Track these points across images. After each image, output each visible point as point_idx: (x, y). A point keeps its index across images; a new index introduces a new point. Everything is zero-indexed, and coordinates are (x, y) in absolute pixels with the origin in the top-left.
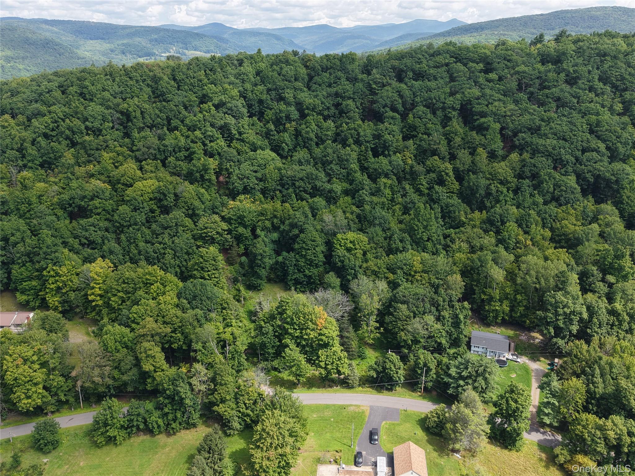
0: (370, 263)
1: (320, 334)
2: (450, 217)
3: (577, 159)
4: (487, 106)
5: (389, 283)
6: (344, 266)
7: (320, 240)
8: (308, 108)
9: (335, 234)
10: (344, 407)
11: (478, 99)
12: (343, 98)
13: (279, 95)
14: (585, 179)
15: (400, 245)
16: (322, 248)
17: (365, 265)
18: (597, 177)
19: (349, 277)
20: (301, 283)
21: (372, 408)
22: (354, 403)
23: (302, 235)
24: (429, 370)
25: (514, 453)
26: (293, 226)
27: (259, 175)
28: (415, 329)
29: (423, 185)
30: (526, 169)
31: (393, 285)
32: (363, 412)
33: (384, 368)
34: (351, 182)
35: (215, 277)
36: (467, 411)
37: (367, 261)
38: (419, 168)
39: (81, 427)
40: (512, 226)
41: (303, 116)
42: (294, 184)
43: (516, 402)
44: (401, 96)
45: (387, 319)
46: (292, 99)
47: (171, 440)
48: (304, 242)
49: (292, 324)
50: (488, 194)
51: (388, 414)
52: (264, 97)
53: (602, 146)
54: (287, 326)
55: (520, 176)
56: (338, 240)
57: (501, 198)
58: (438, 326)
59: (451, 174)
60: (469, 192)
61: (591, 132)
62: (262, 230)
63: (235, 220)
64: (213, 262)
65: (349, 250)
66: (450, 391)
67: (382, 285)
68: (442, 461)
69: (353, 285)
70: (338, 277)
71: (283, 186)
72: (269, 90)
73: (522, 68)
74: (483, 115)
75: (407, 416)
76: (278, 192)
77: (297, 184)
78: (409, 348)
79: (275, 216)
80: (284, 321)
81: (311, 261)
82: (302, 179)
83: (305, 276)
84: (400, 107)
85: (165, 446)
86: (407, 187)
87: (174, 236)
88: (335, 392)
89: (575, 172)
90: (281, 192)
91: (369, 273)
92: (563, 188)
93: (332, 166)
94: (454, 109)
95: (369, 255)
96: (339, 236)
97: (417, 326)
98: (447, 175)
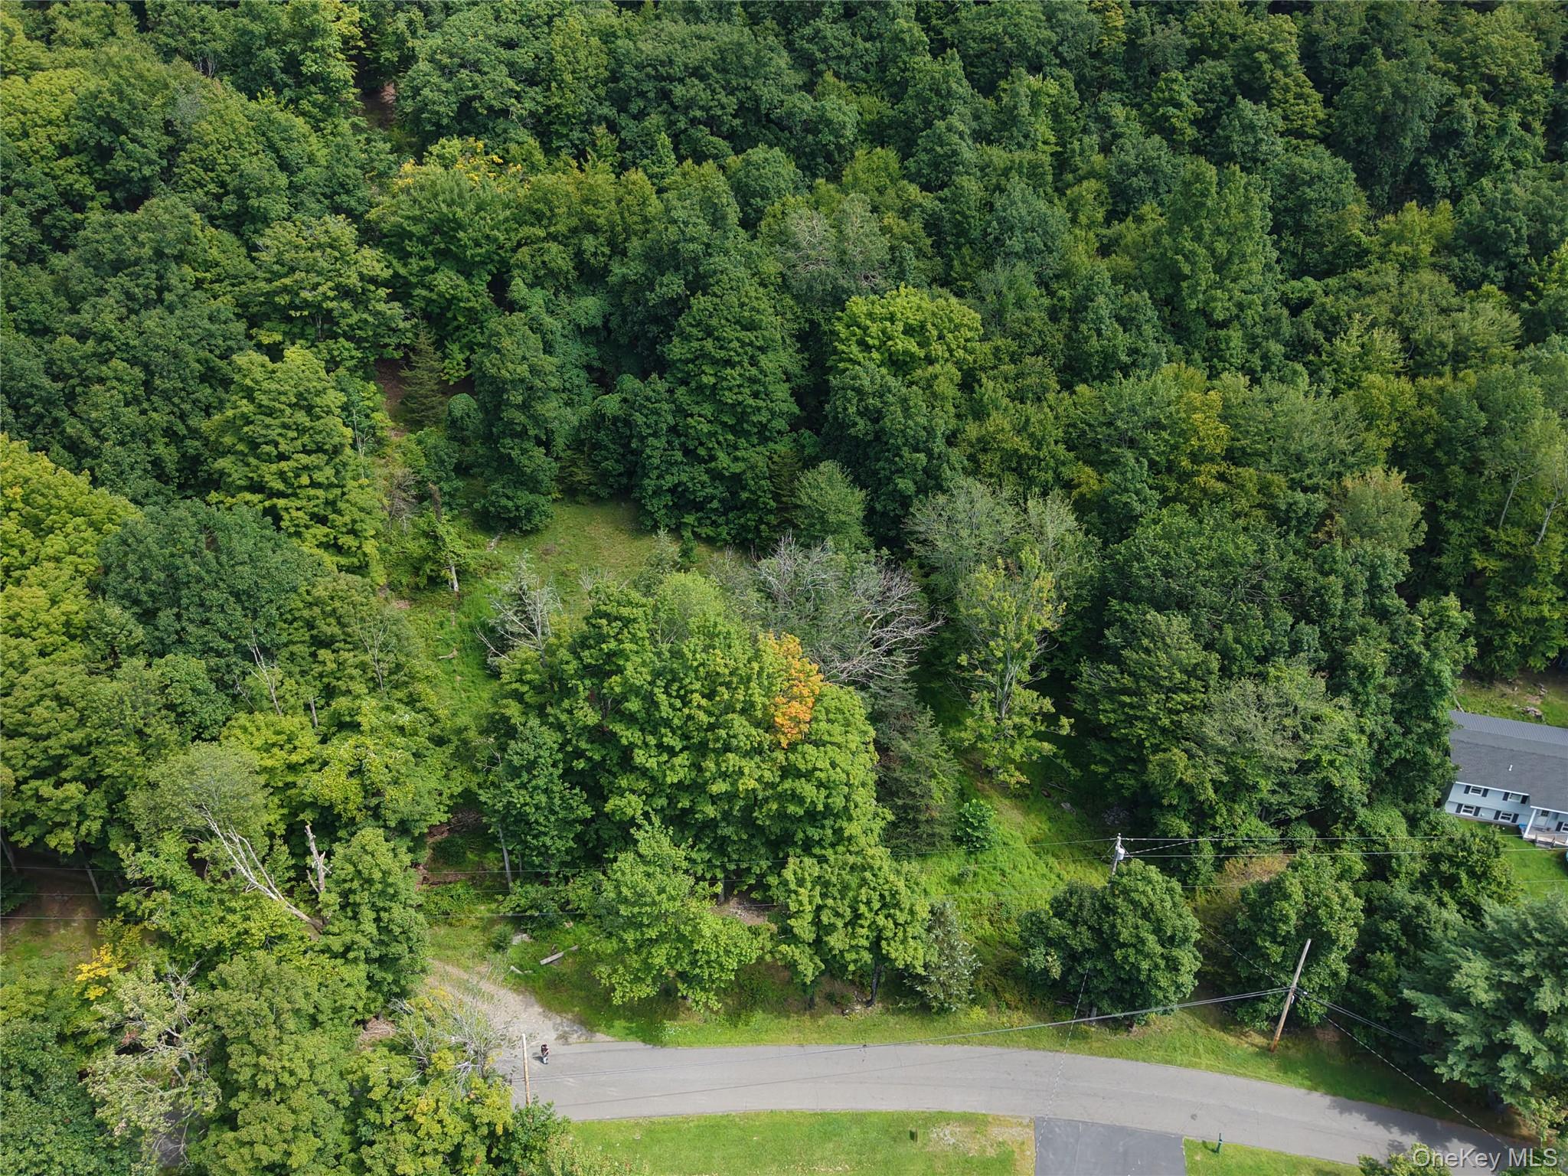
1: (788, 771)
2: (1299, 229)
5: (1081, 507)
6: (879, 436)
7: (775, 325)
9: (837, 299)
10: (907, 1131)
15: (1123, 340)
16: (783, 359)
17: (972, 430)
19: (905, 485)
20: (698, 506)
21: (1045, 1130)
23: (700, 302)
24: (1324, 942)
26: (664, 259)
27: (523, 57)
28: (1240, 735)
29: (1179, 106)
32: (1006, 1160)
33: (1106, 942)
34: (897, 91)
35: (314, 484)
37: (979, 413)
42: (665, 95)
45: (1090, 675)
48: (709, 333)
49: (651, 723)
50: (1445, 137)
54: (628, 735)
56: (854, 322)
57: (1498, 153)
58: (1339, 717)
59: (1293, 57)
60: (1369, 130)
62: (536, 283)
63: (423, 241)
64: (302, 417)
65: (899, 364)
66: (1452, 1069)
67: (1055, 519)
69: (925, 519)
70: (858, 482)
71: (621, 102)
76: (600, 130)
77: (679, 91)
78: (1201, 816)
79: (591, 228)
80: (613, 707)
81: (742, 414)
82: (697, 72)
83: (716, 476)
86: (1118, 112)
87: (147, 304)
90: (613, 127)
91: (990, 462)
93: (820, 23)
95: (990, 388)
96: (858, 305)
97: (1248, 719)
98: (1276, 58)
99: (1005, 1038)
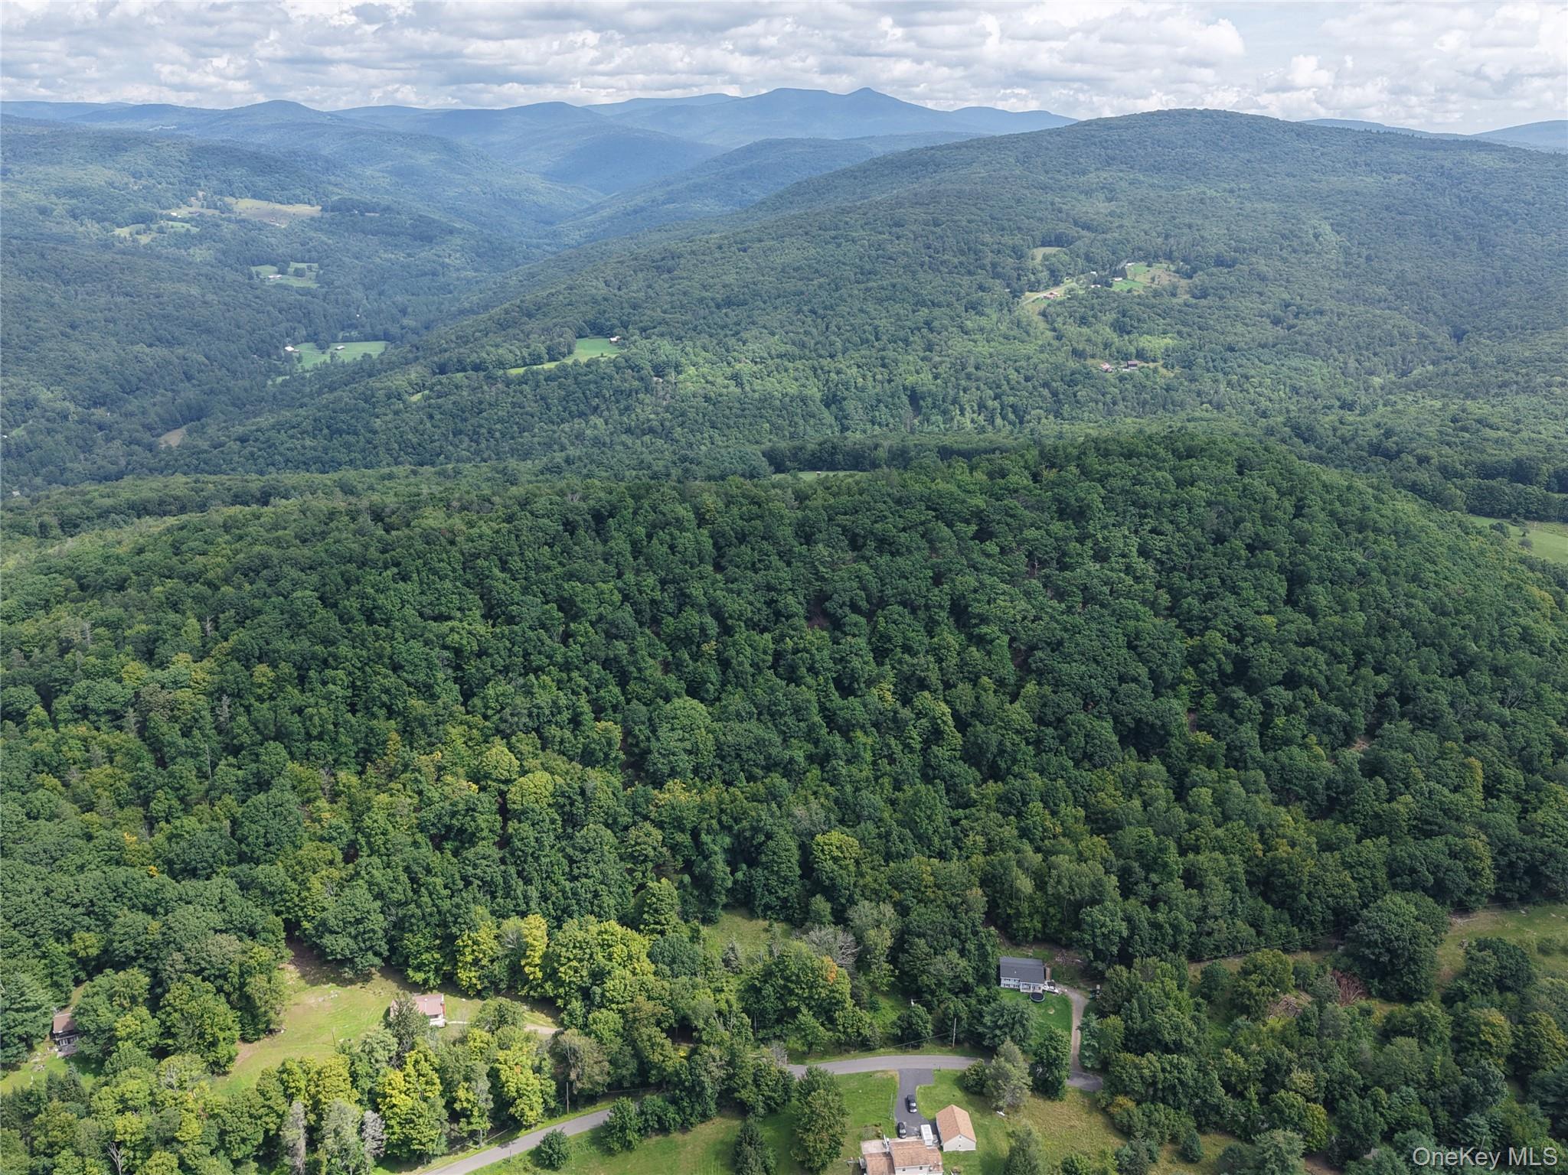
0: (868, 879)
1: (833, 991)
2: (955, 792)
3: (1113, 691)
4: (989, 603)
5: (895, 904)
6: (834, 885)
7: (793, 845)
8: (731, 617)
9: (812, 836)
10: (869, 1075)
11: (975, 591)
12: (779, 592)
13: (681, 589)
14: (1123, 723)
15: (902, 847)
16: (796, 855)
17: (861, 882)
18: (1138, 722)
19: (843, 901)
20: (771, 908)
21: (901, 1072)
22: (880, 1068)
23: (770, 843)
24: (960, 1019)
25: (1057, 1104)
26: (756, 830)
27: (688, 745)
28: (939, 970)
30: (1048, 711)
31: (903, 910)
32: (893, 1078)
33: (910, 1024)
34: (816, 743)
36: (1008, 1066)
37: (862, 875)
38: (906, 713)
39: (580, 1136)
40: (1036, 806)
41: (727, 630)
42: (738, 756)
43: (1056, 1049)
44: (864, 588)
45: (903, 957)
46: (703, 600)
47: (688, 1137)
48: (774, 853)
49: (798, 982)
50: (1002, 752)
51: (920, 1076)
52: (657, 595)
53: (1143, 671)
54: (793, 986)
55: (1040, 721)
56: (818, 844)
57: (1019, 757)
58: (963, 963)
59: (951, 722)
60: (976, 750)
61: (1131, 646)
62: (708, 833)
63: (669, 823)
65: (835, 859)
66: (986, 1043)
67: (888, 910)
68: (986, 1121)
69: (851, 913)
70: (828, 900)
71: (723, 758)
72: (663, 582)
73: (1031, 533)
74: (984, 620)
75: (941, 1076)
76: (716, 769)
77: (744, 756)
78: (933, 993)
79: (722, 811)
80: (787, 979)
81: (786, 878)
82: (749, 747)
83: (778, 898)
84: (864, 605)
85: (685, 1145)
86: (893, 742)
88: (854, 1057)
89: (1110, 712)
90: (720, 767)
91: (868, 892)
92: (1097, 742)
93: (786, 719)
94: (941, 607)
95: (864, 868)
96: (819, 838)
97: (940, 966)
98: (944, 722)
99: (889, 1053)
